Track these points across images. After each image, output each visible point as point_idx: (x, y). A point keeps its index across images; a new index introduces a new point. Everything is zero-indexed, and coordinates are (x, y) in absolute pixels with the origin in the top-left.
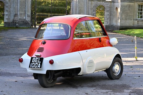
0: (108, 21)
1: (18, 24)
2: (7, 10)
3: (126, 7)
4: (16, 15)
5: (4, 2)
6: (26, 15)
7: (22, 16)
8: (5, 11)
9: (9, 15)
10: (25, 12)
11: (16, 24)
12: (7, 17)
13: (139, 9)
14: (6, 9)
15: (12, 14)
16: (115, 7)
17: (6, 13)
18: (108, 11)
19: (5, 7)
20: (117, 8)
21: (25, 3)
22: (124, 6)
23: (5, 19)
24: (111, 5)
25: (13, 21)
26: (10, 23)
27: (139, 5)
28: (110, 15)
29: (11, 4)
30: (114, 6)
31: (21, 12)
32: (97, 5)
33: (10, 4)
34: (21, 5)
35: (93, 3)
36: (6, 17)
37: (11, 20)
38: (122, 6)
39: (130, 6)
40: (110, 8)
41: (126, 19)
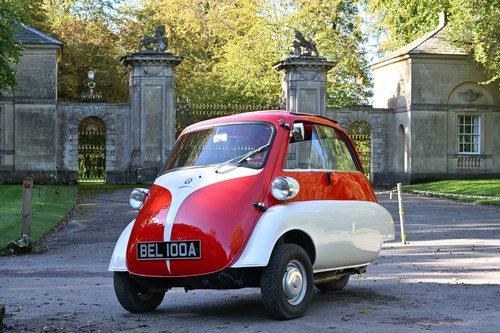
0: (381, 161)
1: (143, 175)
2: (113, 141)
3: (427, 121)
4: (136, 152)
5: (104, 119)
6: (164, 151)
7: (153, 154)
8: (108, 142)
9: (119, 153)
10: (161, 144)
11: (136, 176)
12: (113, 158)
13: (462, 127)
14: (110, 137)
15: (126, 151)
16: (398, 125)
17: (110, 148)
18: (378, 136)
19: (108, 132)
20: (402, 127)
21: (161, 121)
22: (421, 121)
23: (107, 164)
24: (386, 119)
25: (130, 167)
26: (121, 173)
27: (461, 118)
28: (386, 146)
29: (123, 124)
30: (394, 120)
31: (150, 145)
32: (350, 121)
33: (120, 124)
34: (148, 125)
35: (339, 114)
36: (110, 159)
37: (124, 166)
38: (414, 120)
39: (435, 120)
40: (386, 126)
41: (428, 156)
